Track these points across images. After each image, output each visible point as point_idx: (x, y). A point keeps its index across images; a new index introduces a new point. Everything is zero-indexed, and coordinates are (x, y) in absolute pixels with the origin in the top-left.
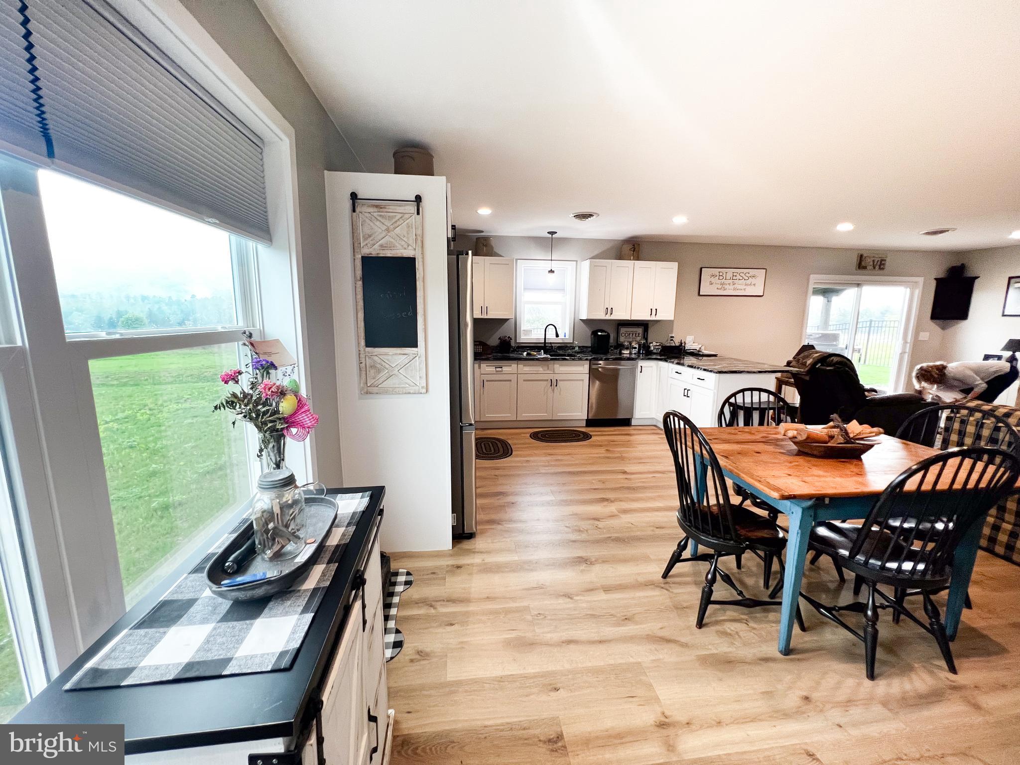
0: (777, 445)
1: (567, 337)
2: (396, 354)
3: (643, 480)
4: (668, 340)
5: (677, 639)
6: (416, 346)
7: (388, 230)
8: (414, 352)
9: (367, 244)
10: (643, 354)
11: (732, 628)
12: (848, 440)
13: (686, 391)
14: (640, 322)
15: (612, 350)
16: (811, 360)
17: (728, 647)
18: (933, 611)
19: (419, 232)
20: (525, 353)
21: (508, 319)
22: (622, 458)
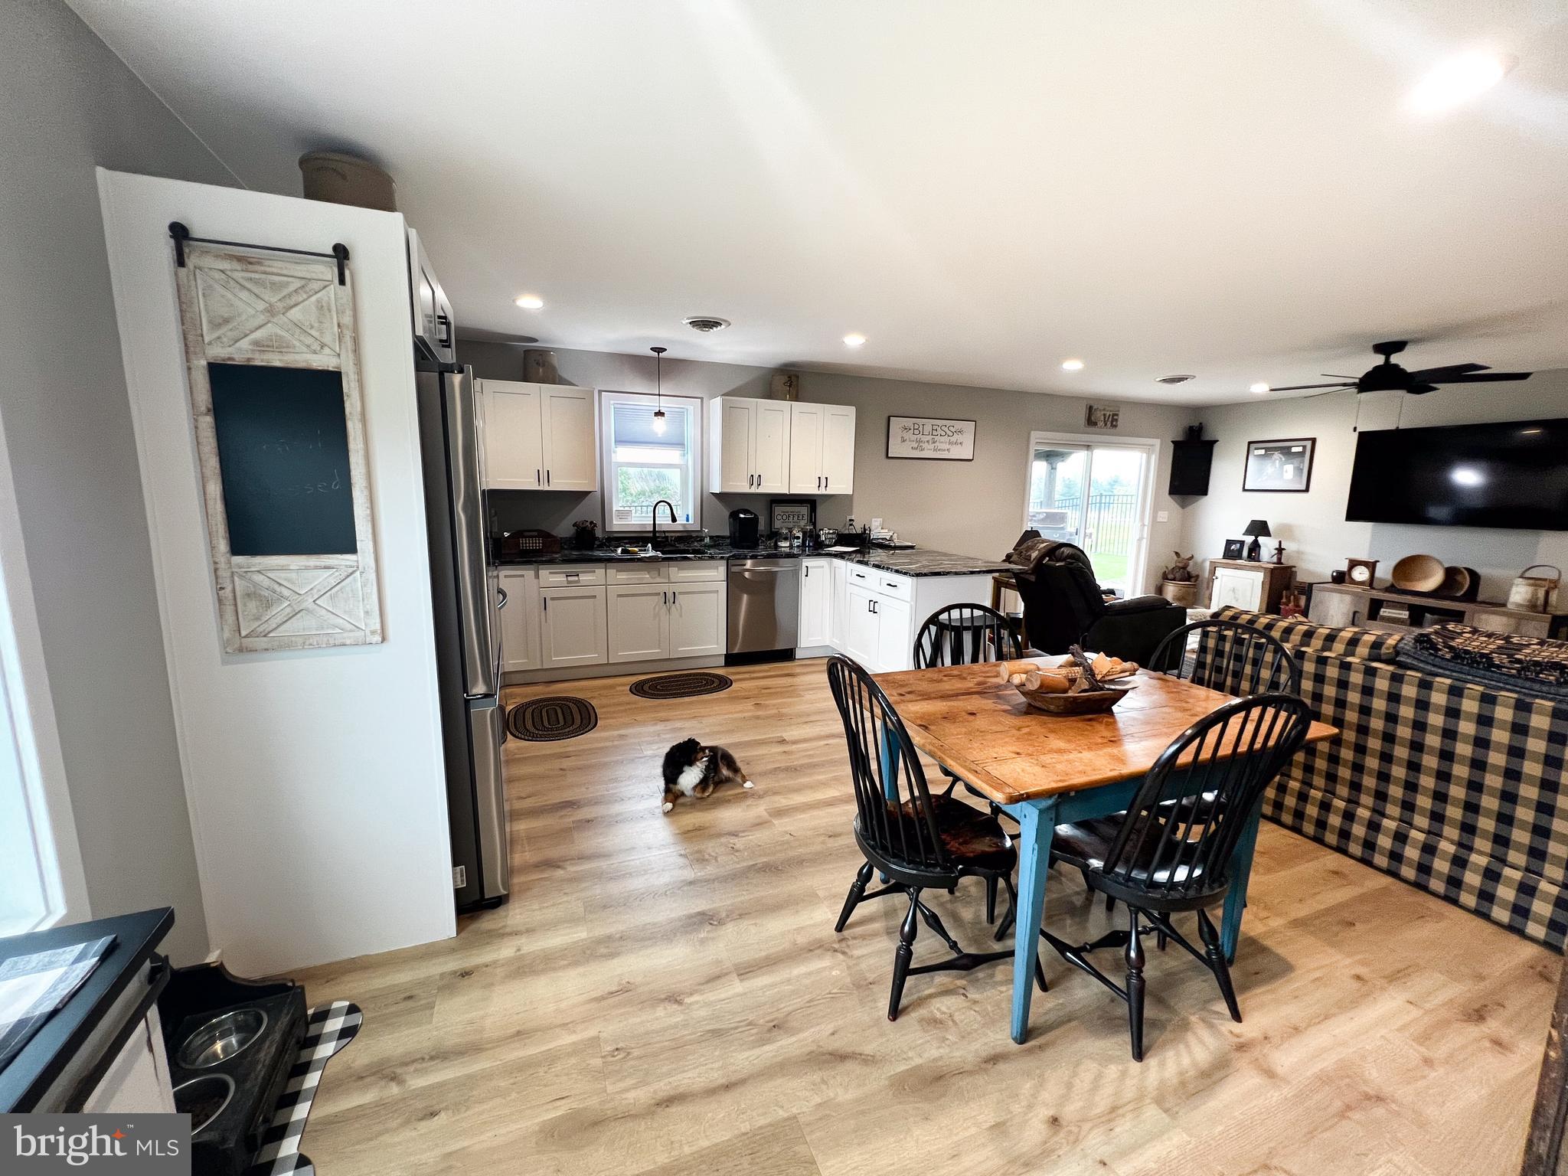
0: (999, 697)
1: (691, 521)
2: (307, 568)
3: (811, 752)
4: (845, 525)
5: (858, 1050)
6: (352, 549)
7: (271, 311)
8: (348, 563)
9: (219, 338)
10: (809, 546)
11: (944, 1009)
12: (1095, 684)
13: (872, 603)
14: (804, 498)
15: (763, 542)
16: (1037, 552)
17: (939, 1048)
18: (1209, 933)
19: (347, 320)
20: (619, 550)
21: (590, 492)
22: (780, 717)
